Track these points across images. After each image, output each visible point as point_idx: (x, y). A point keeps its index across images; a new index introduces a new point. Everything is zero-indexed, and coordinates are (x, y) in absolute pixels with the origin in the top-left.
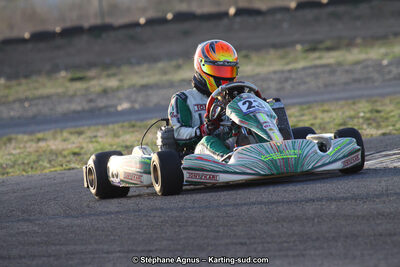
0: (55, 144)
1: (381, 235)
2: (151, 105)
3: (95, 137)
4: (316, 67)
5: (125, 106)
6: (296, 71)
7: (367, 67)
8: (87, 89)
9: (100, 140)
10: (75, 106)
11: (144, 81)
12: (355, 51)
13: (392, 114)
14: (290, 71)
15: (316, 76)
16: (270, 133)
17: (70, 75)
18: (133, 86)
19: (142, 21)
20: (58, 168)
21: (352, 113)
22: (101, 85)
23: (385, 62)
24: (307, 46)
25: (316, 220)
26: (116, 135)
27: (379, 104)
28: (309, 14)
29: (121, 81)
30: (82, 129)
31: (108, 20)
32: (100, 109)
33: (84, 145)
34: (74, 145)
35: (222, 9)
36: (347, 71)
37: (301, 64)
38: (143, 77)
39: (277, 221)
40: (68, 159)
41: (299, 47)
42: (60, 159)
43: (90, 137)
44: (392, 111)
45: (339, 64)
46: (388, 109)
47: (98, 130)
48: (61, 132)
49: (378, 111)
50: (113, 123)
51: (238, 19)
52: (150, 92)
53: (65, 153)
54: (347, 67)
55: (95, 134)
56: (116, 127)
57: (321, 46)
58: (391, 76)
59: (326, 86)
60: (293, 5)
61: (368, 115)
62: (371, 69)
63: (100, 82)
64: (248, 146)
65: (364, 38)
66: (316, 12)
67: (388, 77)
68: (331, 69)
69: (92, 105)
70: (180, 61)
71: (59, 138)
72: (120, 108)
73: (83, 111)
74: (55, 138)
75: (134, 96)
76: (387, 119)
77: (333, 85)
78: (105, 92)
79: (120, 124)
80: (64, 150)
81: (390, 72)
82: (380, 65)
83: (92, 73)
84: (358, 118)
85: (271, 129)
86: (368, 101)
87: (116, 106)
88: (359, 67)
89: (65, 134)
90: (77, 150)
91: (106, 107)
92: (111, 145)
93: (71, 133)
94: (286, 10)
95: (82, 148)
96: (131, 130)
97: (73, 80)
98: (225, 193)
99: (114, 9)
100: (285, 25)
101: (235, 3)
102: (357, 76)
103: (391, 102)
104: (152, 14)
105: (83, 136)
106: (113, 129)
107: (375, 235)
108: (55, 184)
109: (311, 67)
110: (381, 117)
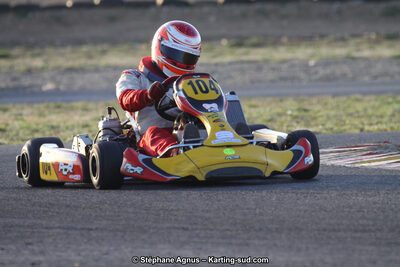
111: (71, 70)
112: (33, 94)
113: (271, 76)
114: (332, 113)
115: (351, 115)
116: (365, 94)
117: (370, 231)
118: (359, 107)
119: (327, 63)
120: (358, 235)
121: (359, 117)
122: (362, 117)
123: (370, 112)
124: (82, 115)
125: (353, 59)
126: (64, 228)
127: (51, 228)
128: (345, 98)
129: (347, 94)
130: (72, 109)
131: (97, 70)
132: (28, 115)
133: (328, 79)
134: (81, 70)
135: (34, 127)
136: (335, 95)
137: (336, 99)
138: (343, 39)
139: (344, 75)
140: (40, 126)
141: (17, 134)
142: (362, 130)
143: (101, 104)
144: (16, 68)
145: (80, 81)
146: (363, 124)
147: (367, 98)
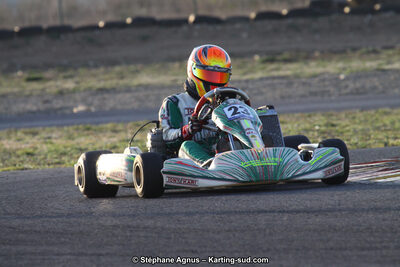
0: (9, 144)
1: (332, 249)
2: (107, 109)
3: (49, 138)
4: (274, 78)
5: (81, 108)
6: (253, 81)
7: (324, 80)
8: (43, 90)
9: (54, 141)
10: (31, 107)
11: (101, 84)
12: (313, 64)
13: (348, 128)
14: (247, 81)
15: (273, 87)
16: (252, 140)
17: (26, 75)
18: (90, 89)
19: (101, 24)
20: (11, 168)
21: (308, 126)
22: (57, 87)
23: (342, 77)
24: (265, 57)
25: (268, 231)
26: (71, 137)
27: (334, 118)
28: (269, 25)
29: (77, 83)
30: (36, 129)
31: (67, 22)
32: (56, 110)
33: (38, 146)
34: (28, 146)
35: (182, 16)
36: (304, 84)
37: (259, 75)
38: (99, 81)
39: (229, 231)
40: (21, 159)
41: (257, 57)
42: (13, 158)
43: (45, 138)
44: (347, 126)
45: (297, 76)
46: (344, 123)
47: (52, 131)
48: (16, 131)
49: (333, 125)
50: (68, 125)
51: (197, 27)
52: (106, 96)
53: (19, 153)
54: (304, 80)
55: (49, 135)
56: (71, 129)
57: (279, 57)
58: (348, 91)
59: (282, 97)
60: (253, 15)
61: (323, 128)
62: (327, 83)
63: (57, 83)
64: (228, 152)
65: (322, 52)
66: (275, 23)
67: (344, 91)
68: (288, 81)
69: (48, 105)
70: (139, 66)
71: (13, 139)
72: (75, 110)
73: (39, 111)
74: (9, 138)
75: (90, 99)
76: (342, 133)
77: (290, 97)
78: (61, 93)
79: (75, 127)
80: (18, 149)
81: (347, 87)
82: (337, 79)
83: (49, 74)
84: (313, 131)
85: (253, 136)
86: (323, 115)
87: (71, 108)
88: (317, 79)
89: (20, 134)
90: (31, 151)
91: (61, 109)
92: (65, 147)
93: (26, 133)
94: (246, 19)
95: (36, 148)
96: (86, 132)
97: (29, 80)
98: (178, 200)
99: (73, 11)
100: (245, 35)
101: (195, 11)
102: (313, 89)
103: (346, 116)
104: (111, 18)
105: (37, 137)
106: (68, 131)
107: (326, 249)
108: (7, 183)
109: (267, 78)
110: (337, 131)
111: (102, 90)
112: (64, 116)
113: (301, 91)
114: (360, 127)
115: (378, 128)
116: (393, 107)
117: (377, 248)
118: (387, 120)
119: (357, 76)
120: (365, 253)
121: (386, 130)
122: (389, 130)
123: (397, 125)
124: (111, 137)
125: (384, 71)
126: (74, 254)
127: (63, 255)
128: (373, 112)
129: (376, 107)
130: (101, 131)
131: (128, 90)
132: (56, 138)
133: (357, 92)
134: (113, 90)
135: (62, 149)
136: (363, 109)
137: (365, 112)
138: (375, 52)
139: (374, 88)
140: (69, 149)
141: (45, 158)
142: (386, 144)
143: (130, 124)
144: (48, 90)
145: (111, 102)
146: (388, 138)
147: (395, 111)
